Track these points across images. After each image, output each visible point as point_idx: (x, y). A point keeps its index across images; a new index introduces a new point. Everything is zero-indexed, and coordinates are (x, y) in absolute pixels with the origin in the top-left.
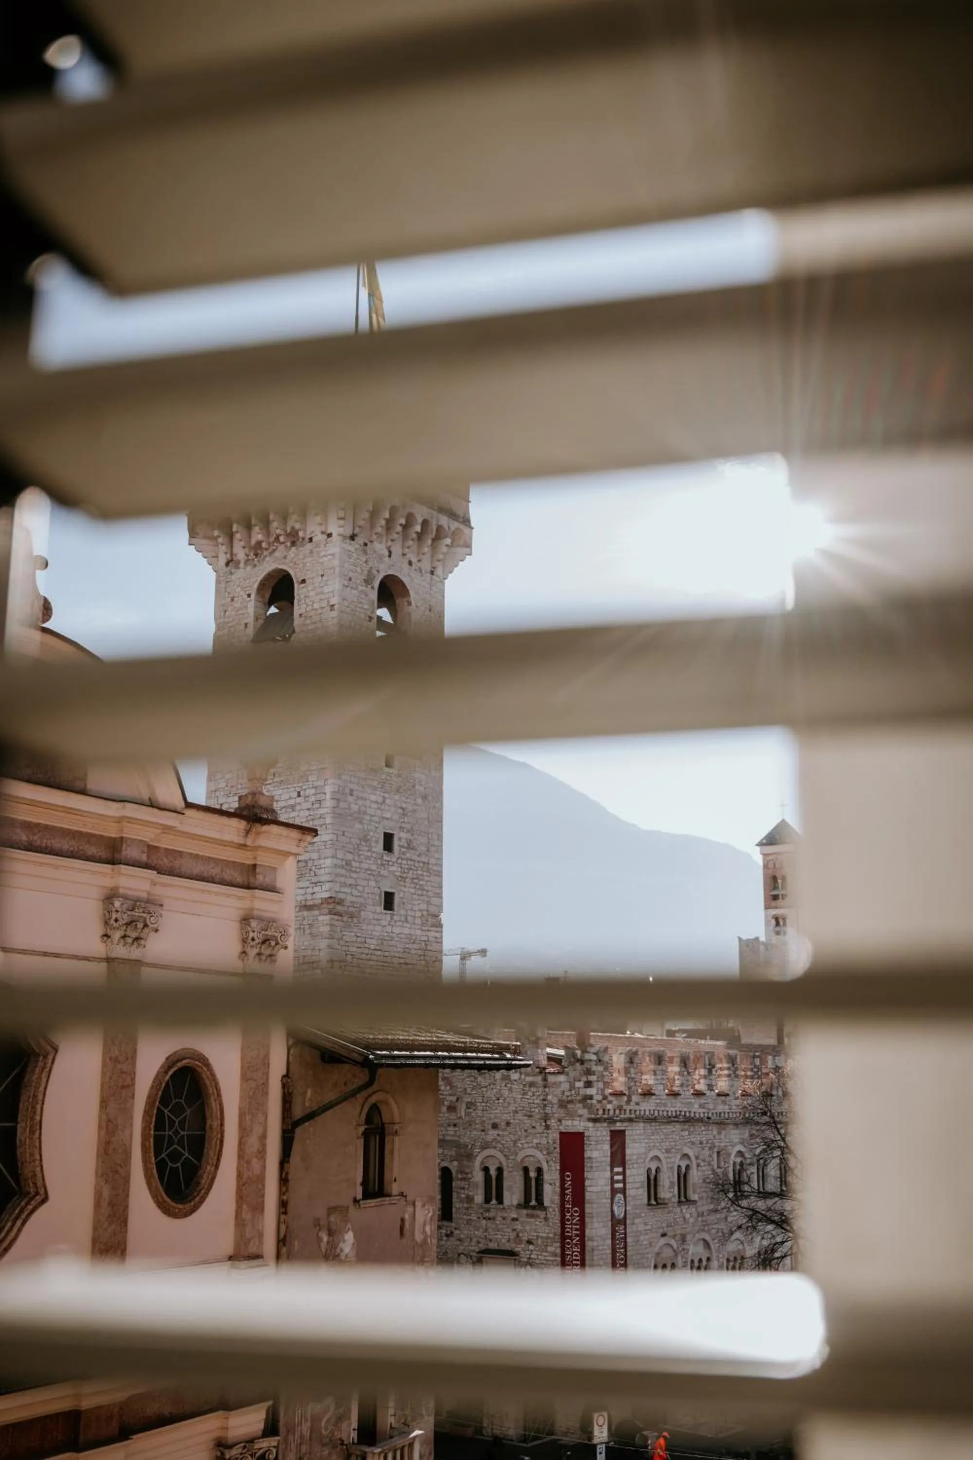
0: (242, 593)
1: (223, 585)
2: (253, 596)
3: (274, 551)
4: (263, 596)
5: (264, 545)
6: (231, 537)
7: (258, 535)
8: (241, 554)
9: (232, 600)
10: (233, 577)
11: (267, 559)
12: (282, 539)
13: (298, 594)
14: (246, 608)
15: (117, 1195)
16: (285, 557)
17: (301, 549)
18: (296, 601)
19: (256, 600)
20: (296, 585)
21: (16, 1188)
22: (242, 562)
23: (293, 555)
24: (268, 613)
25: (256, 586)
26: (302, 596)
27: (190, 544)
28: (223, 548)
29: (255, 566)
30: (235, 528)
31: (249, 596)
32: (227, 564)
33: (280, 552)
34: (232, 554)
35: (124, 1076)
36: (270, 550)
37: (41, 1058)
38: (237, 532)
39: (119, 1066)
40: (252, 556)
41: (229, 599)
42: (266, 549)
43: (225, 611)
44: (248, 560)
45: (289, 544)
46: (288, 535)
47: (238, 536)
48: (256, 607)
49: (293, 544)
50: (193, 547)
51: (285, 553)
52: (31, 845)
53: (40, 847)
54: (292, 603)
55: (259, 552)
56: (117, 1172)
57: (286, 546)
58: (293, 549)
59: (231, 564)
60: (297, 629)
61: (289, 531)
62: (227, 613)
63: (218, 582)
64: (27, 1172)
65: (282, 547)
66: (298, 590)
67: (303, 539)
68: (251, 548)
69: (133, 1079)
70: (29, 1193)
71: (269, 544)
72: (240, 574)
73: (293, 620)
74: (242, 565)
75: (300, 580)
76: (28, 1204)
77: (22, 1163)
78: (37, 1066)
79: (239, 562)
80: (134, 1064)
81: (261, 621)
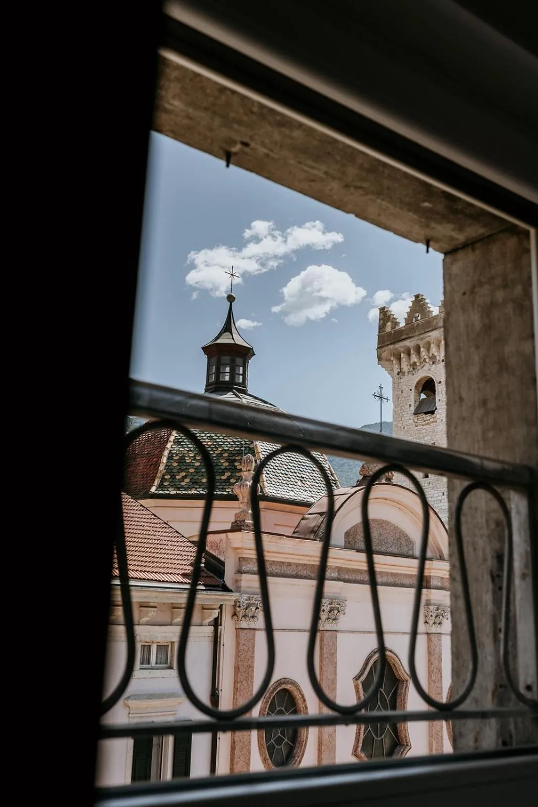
0: (407, 389)
1: (396, 385)
2: (413, 390)
3: (423, 366)
4: (418, 390)
5: (418, 364)
6: (399, 359)
7: (414, 358)
8: (405, 367)
9: (402, 392)
10: (402, 380)
11: (420, 371)
12: (427, 360)
13: (438, 389)
14: (410, 396)
15: (439, 745)
16: (429, 370)
17: (438, 365)
18: (436, 393)
19: (415, 392)
20: (436, 385)
21: (398, 742)
22: (406, 372)
23: (433, 369)
24: (421, 399)
25: (414, 385)
26: (440, 390)
27: (378, 364)
28: (397, 366)
29: (413, 374)
30: (402, 355)
31: (411, 390)
32: (398, 374)
33: (427, 366)
34: (400, 369)
35: (438, 689)
36: (421, 366)
37: (405, 682)
38: (403, 358)
39: (436, 684)
40: (411, 369)
41: (400, 392)
42: (419, 366)
43: (398, 398)
44: (409, 371)
45: (431, 363)
46: (430, 358)
47: (404, 360)
48: (415, 396)
49: (434, 363)
50: (380, 366)
51: (429, 368)
52: (394, 583)
53: (398, 584)
54: (435, 394)
55: (415, 367)
56: (438, 734)
57: (430, 364)
58: (434, 365)
59: (400, 374)
60: (438, 408)
61: (431, 356)
62: (400, 400)
63: (394, 383)
64: (403, 736)
65: (427, 365)
66: (438, 386)
67: (439, 360)
68: (411, 365)
69: (442, 690)
70: (404, 745)
71: (420, 363)
72: (405, 379)
73: (435, 403)
74: (406, 374)
75: (438, 382)
76: (404, 750)
77: (400, 731)
78: (403, 686)
79: (404, 373)
80: (441, 683)
81: (418, 403)
